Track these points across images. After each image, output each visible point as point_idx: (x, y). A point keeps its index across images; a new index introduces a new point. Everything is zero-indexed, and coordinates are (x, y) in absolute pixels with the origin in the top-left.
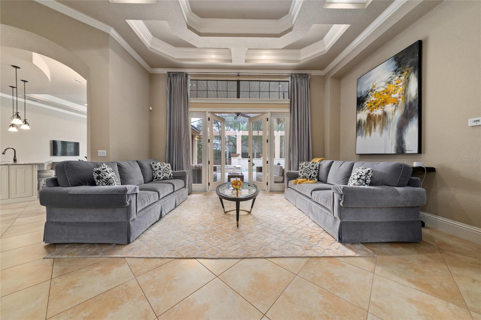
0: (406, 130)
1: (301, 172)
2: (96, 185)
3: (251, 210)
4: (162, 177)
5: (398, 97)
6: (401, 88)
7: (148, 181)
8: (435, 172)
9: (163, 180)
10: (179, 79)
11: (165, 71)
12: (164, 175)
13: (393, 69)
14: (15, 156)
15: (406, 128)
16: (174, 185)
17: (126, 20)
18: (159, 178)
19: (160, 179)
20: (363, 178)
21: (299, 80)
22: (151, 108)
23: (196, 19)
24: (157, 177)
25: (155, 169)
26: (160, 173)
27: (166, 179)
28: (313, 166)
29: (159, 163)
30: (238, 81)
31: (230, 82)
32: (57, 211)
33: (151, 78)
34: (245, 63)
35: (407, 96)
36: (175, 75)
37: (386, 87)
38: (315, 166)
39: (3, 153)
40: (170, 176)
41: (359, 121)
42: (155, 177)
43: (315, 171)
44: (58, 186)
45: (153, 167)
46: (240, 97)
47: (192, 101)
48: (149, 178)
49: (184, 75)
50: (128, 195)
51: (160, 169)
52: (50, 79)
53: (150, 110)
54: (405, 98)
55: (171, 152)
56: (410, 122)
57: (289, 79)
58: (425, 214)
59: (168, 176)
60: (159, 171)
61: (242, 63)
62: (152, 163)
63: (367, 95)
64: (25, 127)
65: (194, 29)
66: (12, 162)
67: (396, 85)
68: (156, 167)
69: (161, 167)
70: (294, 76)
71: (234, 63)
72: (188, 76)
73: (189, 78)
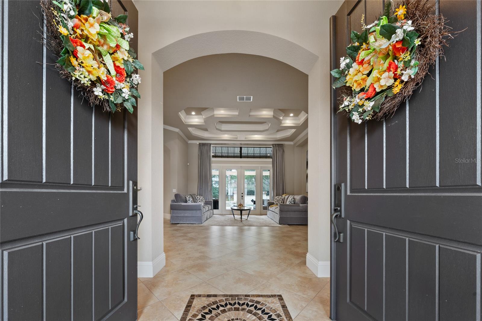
1: (275, 202)
3: (247, 218)
10: (206, 148)
11: (198, 142)
16: (208, 207)
20: (290, 201)
21: (277, 148)
22: (188, 164)
25: (197, 199)
28: (281, 198)
29: (199, 196)
30: (241, 148)
31: (236, 148)
32: (175, 212)
33: (188, 145)
34: (245, 139)
36: (204, 145)
38: (282, 198)
43: (282, 201)
44: (176, 203)
45: (196, 198)
46: (242, 157)
49: (209, 144)
57: (272, 146)
60: (199, 200)
61: (243, 139)
62: (195, 196)
65: (219, 129)
68: (198, 198)
70: (274, 145)
71: (239, 139)
72: (211, 145)
73: (212, 146)
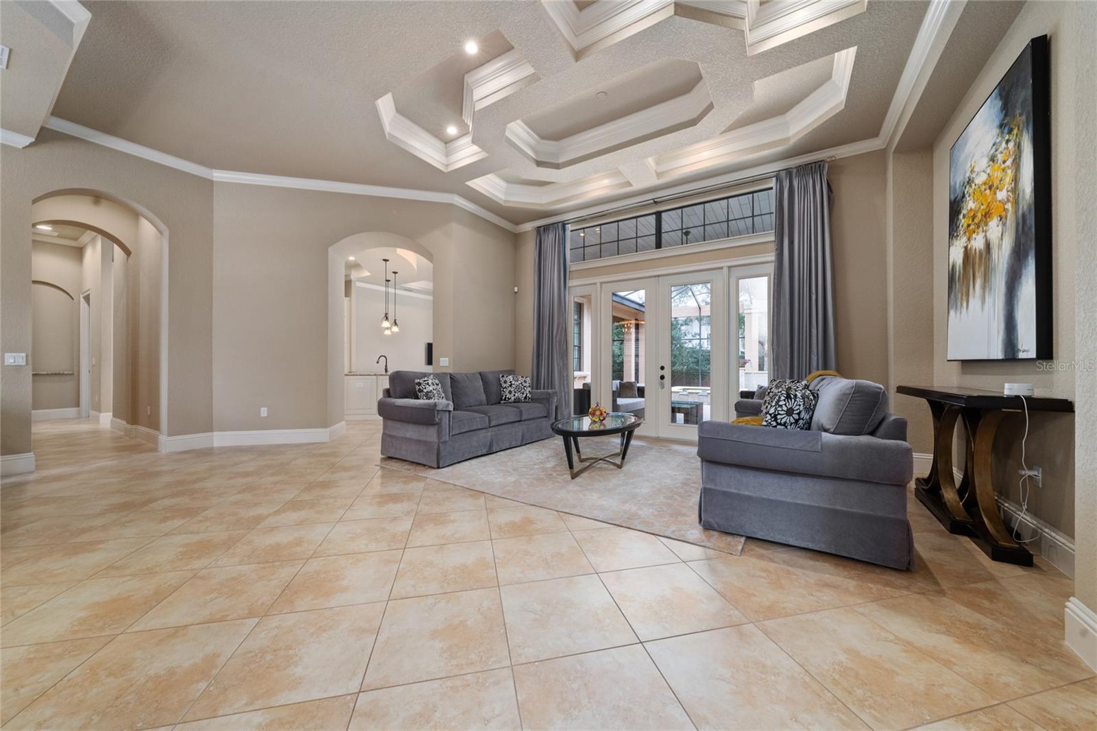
0: (1019, 293)
2: (418, 398)
4: (513, 398)
5: (1006, 200)
6: (1009, 172)
7: (493, 402)
8: (1072, 413)
9: (514, 402)
10: (551, 237)
11: (534, 225)
12: (516, 394)
13: (997, 123)
14: (386, 366)
15: (1018, 286)
16: (522, 410)
17: (466, 183)
18: (509, 399)
19: (510, 401)
21: (796, 182)
22: (516, 290)
23: (551, 146)
24: (505, 398)
25: (504, 385)
26: (510, 392)
27: (519, 402)
29: (511, 377)
30: (658, 215)
31: (642, 218)
32: (390, 423)
33: (515, 239)
34: (658, 179)
35: (1018, 194)
36: (546, 228)
37: (988, 171)
39: (378, 362)
40: (526, 398)
41: (953, 266)
42: (503, 398)
44: (390, 397)
45: (502, 382)
46: (663, 246)
47: (573, 268)
48: (494, 398)
49: (560, 225)
50: (438, 411)
51: (511, 386)
52: (415, 267)
53: (516, 293)
54: (1016, 203)
55: (540, 357)
56: (1024, 271)
57: (773, 183)
58: (1057, 537)
59: (522, 397)
60: (510, 388)
61: (653, 181)
62: (501, 375)
63: (964, 196)
64: (395, 329)
66: (384, 373)
67: (1003, 166)
68: (505, 382)
69: (513, 383)
70: (783, 173)
71: (637, 186)
72: (567, 226)
73: (569, 227)
